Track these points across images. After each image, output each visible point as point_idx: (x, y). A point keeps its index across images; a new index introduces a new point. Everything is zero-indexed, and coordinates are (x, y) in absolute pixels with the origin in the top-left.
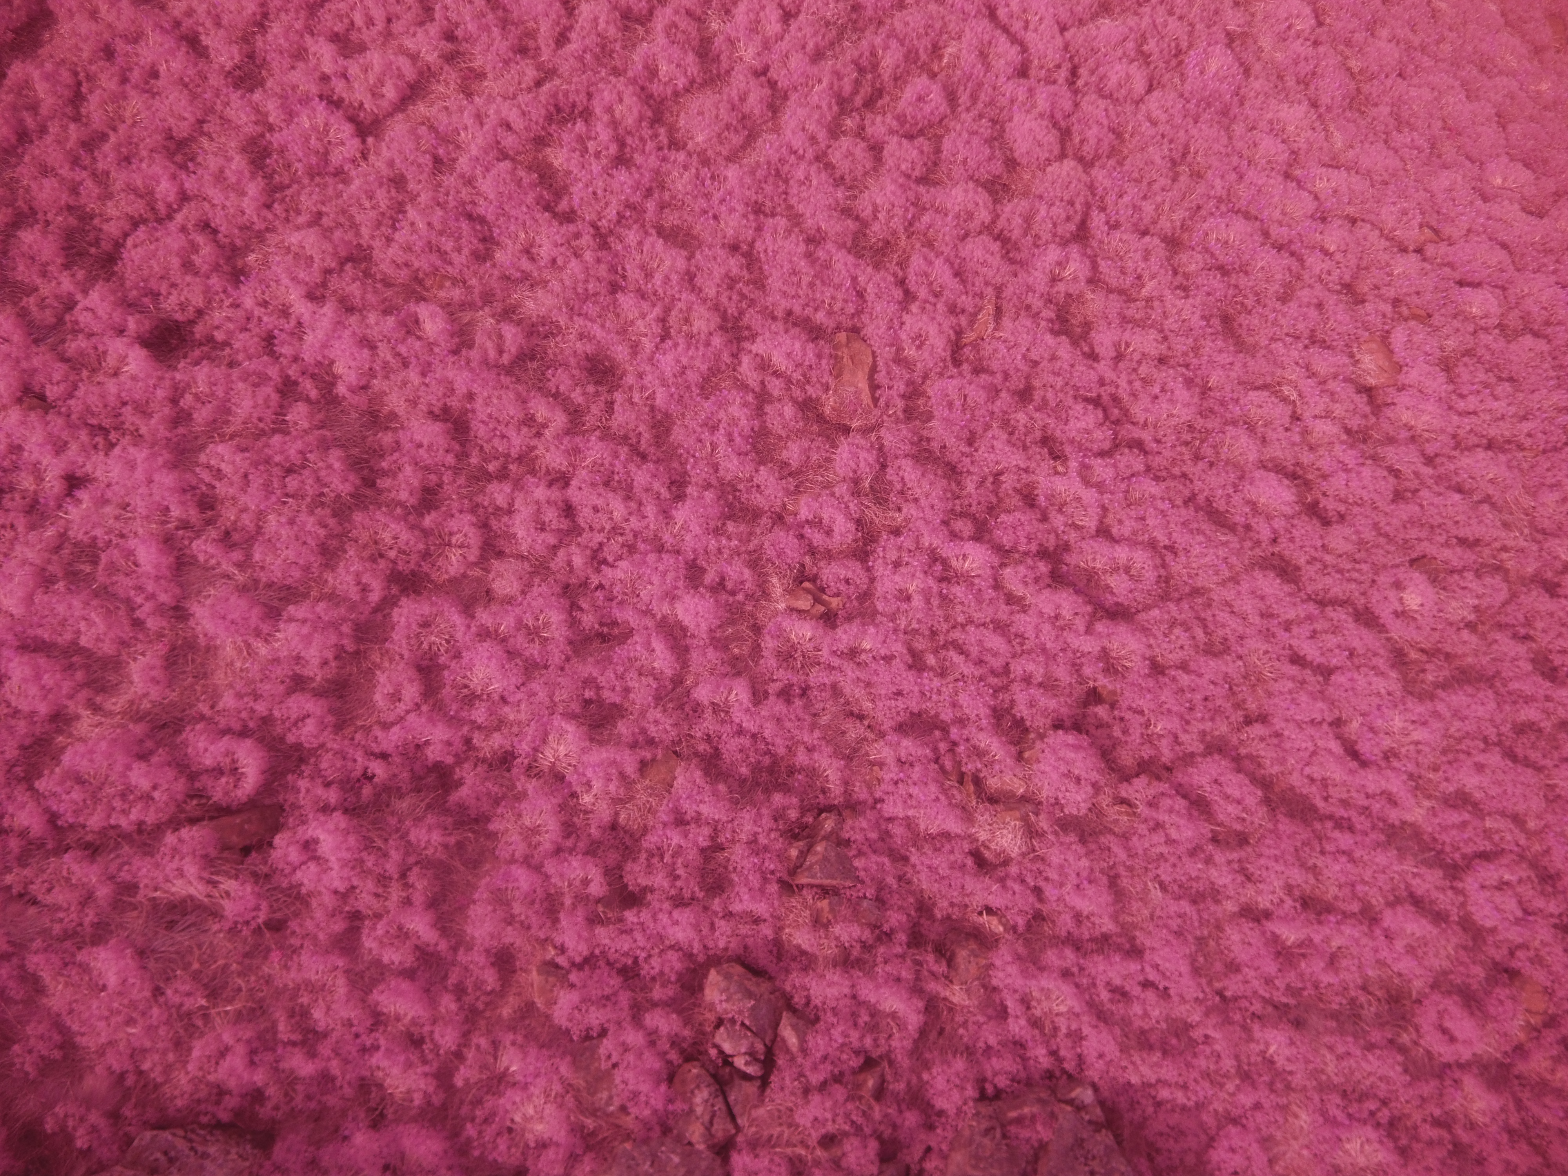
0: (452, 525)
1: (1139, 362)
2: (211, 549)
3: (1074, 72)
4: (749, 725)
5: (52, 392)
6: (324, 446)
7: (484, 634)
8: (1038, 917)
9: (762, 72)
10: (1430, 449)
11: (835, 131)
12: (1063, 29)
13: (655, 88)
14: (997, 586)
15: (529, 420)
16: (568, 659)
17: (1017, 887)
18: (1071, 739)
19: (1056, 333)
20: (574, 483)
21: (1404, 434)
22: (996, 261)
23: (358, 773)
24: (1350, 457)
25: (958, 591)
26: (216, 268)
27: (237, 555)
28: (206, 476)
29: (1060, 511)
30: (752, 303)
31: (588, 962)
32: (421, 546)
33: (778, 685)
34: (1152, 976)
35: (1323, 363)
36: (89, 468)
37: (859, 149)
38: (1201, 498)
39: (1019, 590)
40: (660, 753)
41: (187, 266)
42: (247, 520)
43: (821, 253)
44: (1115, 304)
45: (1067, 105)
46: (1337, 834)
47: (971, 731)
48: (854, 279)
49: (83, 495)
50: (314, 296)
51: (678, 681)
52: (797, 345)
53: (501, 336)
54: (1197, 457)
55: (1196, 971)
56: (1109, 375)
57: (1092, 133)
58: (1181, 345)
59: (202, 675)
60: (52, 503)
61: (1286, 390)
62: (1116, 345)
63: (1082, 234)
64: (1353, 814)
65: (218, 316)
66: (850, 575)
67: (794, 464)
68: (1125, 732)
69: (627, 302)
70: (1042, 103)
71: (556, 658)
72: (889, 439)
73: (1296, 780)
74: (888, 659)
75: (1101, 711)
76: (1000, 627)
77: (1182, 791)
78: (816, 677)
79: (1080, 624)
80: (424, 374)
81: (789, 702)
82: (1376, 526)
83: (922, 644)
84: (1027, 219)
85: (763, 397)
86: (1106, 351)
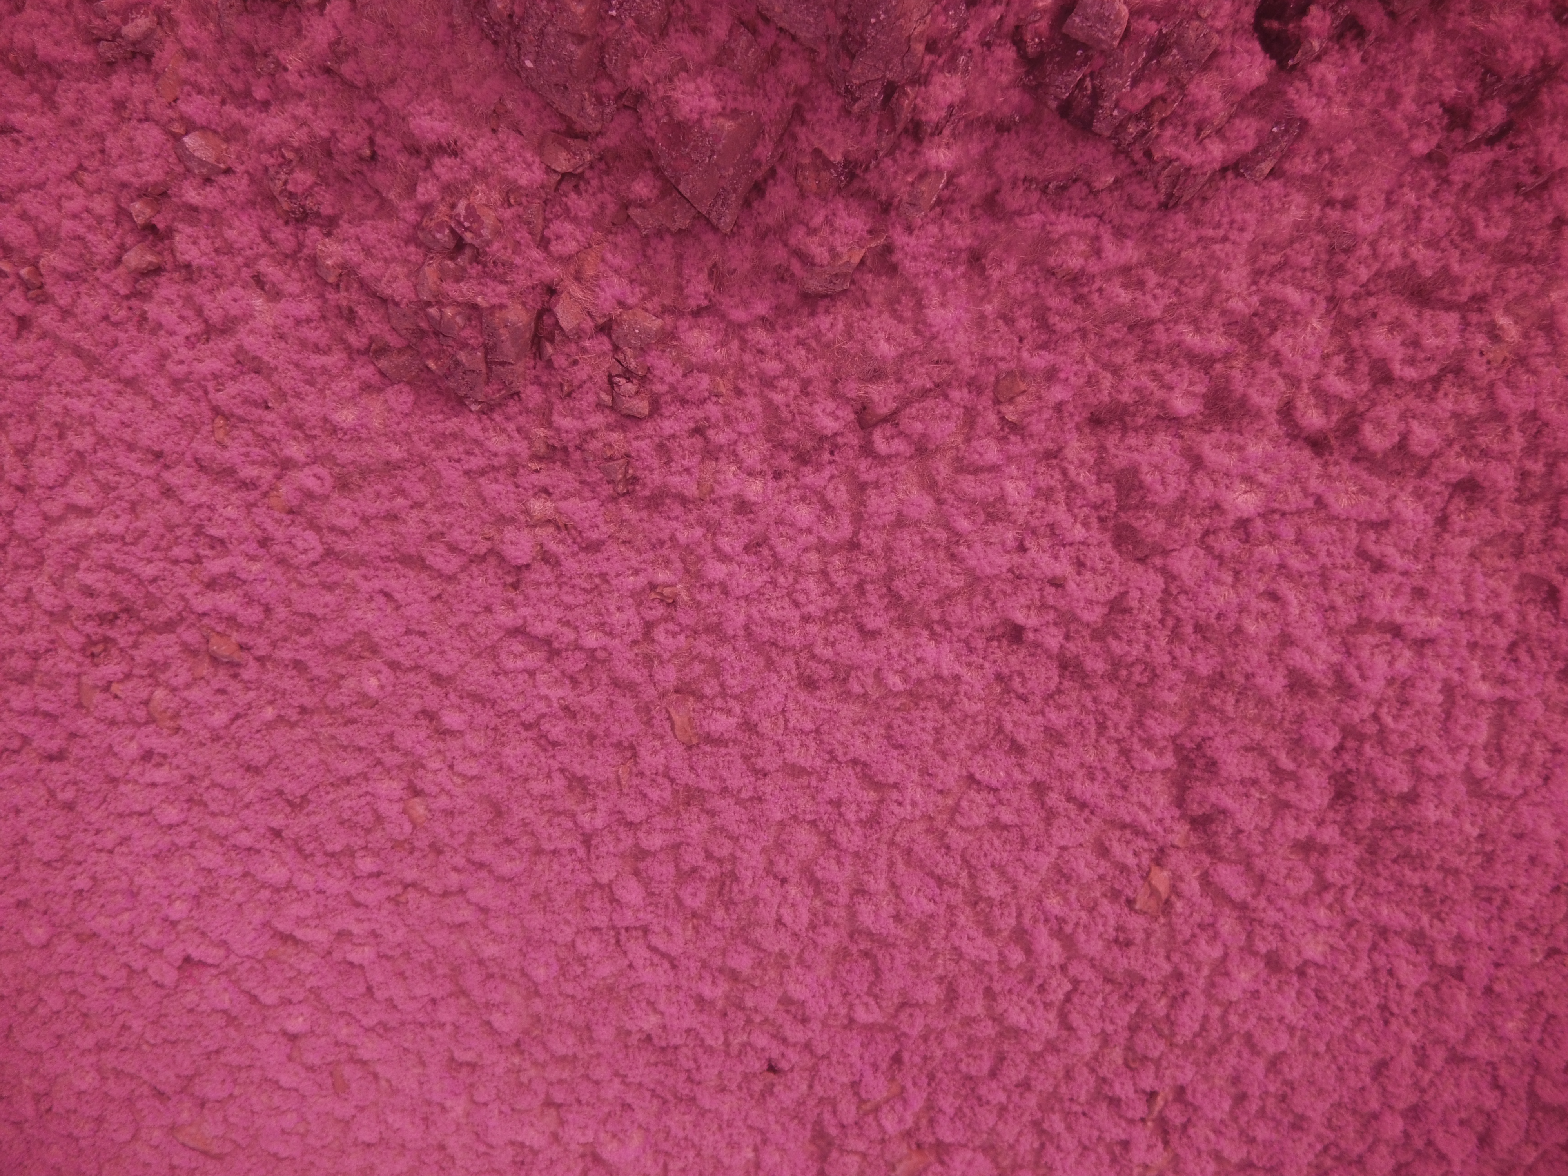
0: (845, 580)
1: (538, 774)
2: (940, 536)
3: (618, 942)
4: (674, 524)
5: (1050, 590)
6: (915, 601)
7: (809, 531)
8: (514, 475)
9: (784, 881)
10: (379, 769)
11: (733, 858)
12: (630, 966)
13: (833, 852)
14: (576, 628)
15: (833, 644)
16: (767, 530)
17: (527, 485)
18: (520, 562)
19: (585, 777)
20: (799, 619)
21: (394, 772)
22: (627, 810)
23: (835, 453)
24: (420, 750)
25: (594, 620)
26: (1010, 678)
29: (556, 679)
30: (746, 745)
31: (703, 402)
32: (854, 565)
33: (666, 546)
34: (457, 465)
35: (443, 801)
36: (1016, 557)
37: (717, 852)
38: (488, 706)
39: (565, 630)
40: (708, 498)
41: (1021, 674)
42: (931, 554)
43: (719, 784)
44: (559, 805)
45: (615, 916)
46: (388, 554)
47: (568, 551)
48: (697, 775)
49: (1011, 544)
50: (957, 678)
51: (714, 535)
52: (715, 729)
53: (862, 686)
54: (495, 729)
55: (438, 473)
56: (551, 762)
57: (597, 904)
58: (519, 791)
61: (459, 781)
62: (552, 781)
63: (587, 840)
64: (382, 566)
65: (999, 654)
66: (650, 612)
67: (696, 663)
68: (496, 573)
69: (809, 726)
70: (629, 913)
71: (773, 528)
72: (653, 691)
73: (411, 574)
74: (618, 575)
75: (510, 580)
76: (569, 607)
77: (463, 552)
78: (650, 556)
79: (530, 620)
81: (659, 540)
82: (399, 716)
83: (604, 587)
84: (618, 840)
85: (723, 694)
86: (557, 776)
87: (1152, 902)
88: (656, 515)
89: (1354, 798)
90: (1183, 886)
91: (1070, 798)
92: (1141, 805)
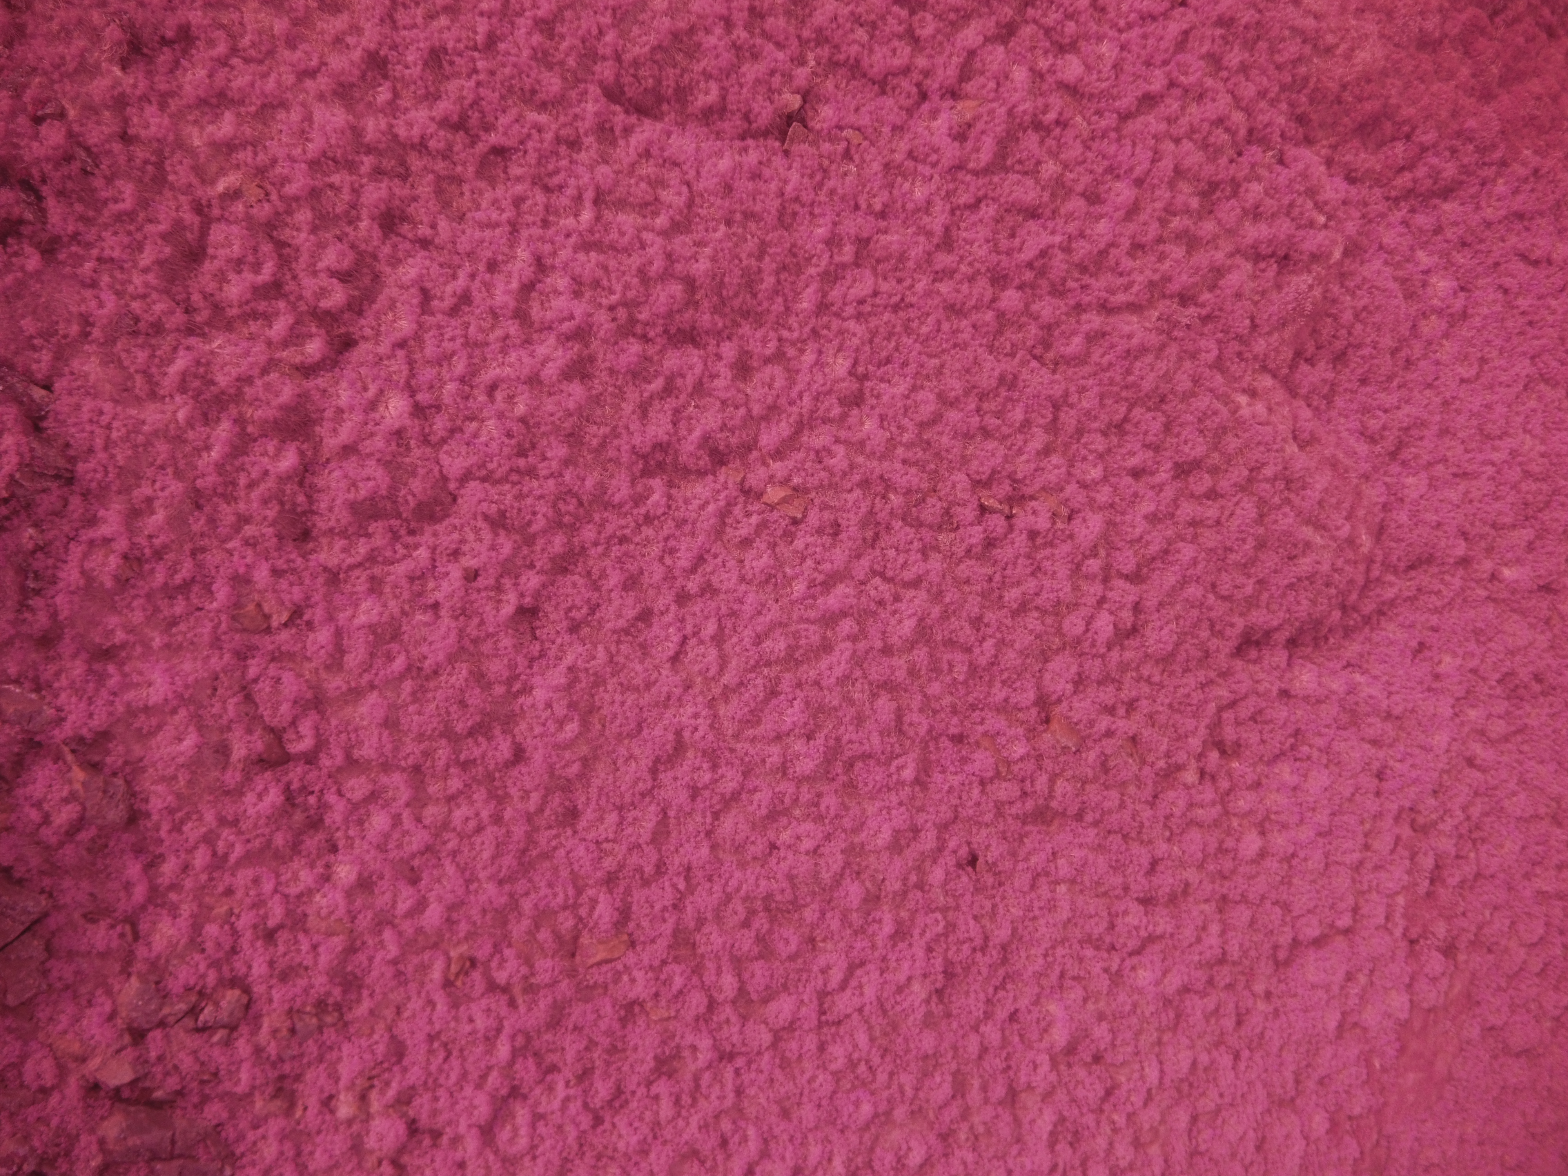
0: (455, 780)
1: (652, 1110)
3: (835, 1023)
6: (481, 711)
9: (773, 846)
11: (748, 899)
13: (744, 796)
14: (488, 1068)
16: (392, 861)
18: (403, 1131)
19: (657, 1058)
20: (496, 827)
22: (694, 1012)
23: (310, 789)
25: (482, 1048)
26: (573, 619)
27: (410, 698)
28: (448, 670)
29: (545, 1090)
30: (630, 883)
31: (235, 931)
32: (439, 771)
33: (403, 969)
36: (443, 612)
37: (742, 915)
38: (570, 1166)
40: (348, 925)
41: (568, 610)
42: (429, 695)
43: (669, 914)
45: (806, 1027)
48: (659, 936)
49: (426, 617)
50: (571, 669)
52: (610, 918)
54: (597, 1158)
56: (639, 1095)
58: (668, 1133)
59: (346, 705)
60: (422, 602)
62: (660, 1094)
63: (726, 1056)
65: (549, 629)
66: (478, 986)
70: (804, 1011)
72: (564, 985)
74: (430, 1022)
75: (427, 1141)
76: (464, 1076)
79: (474, 1120)
81: (394, 977)
83: (444, 1037)
84: (726, 1022)
85: (574, 907)
86: (654, 1090)
87: (796, 502)
88: (366, 981)
89: (693, 328)
90: (779, 475)
91: (693, 570)
92: (702, 507)
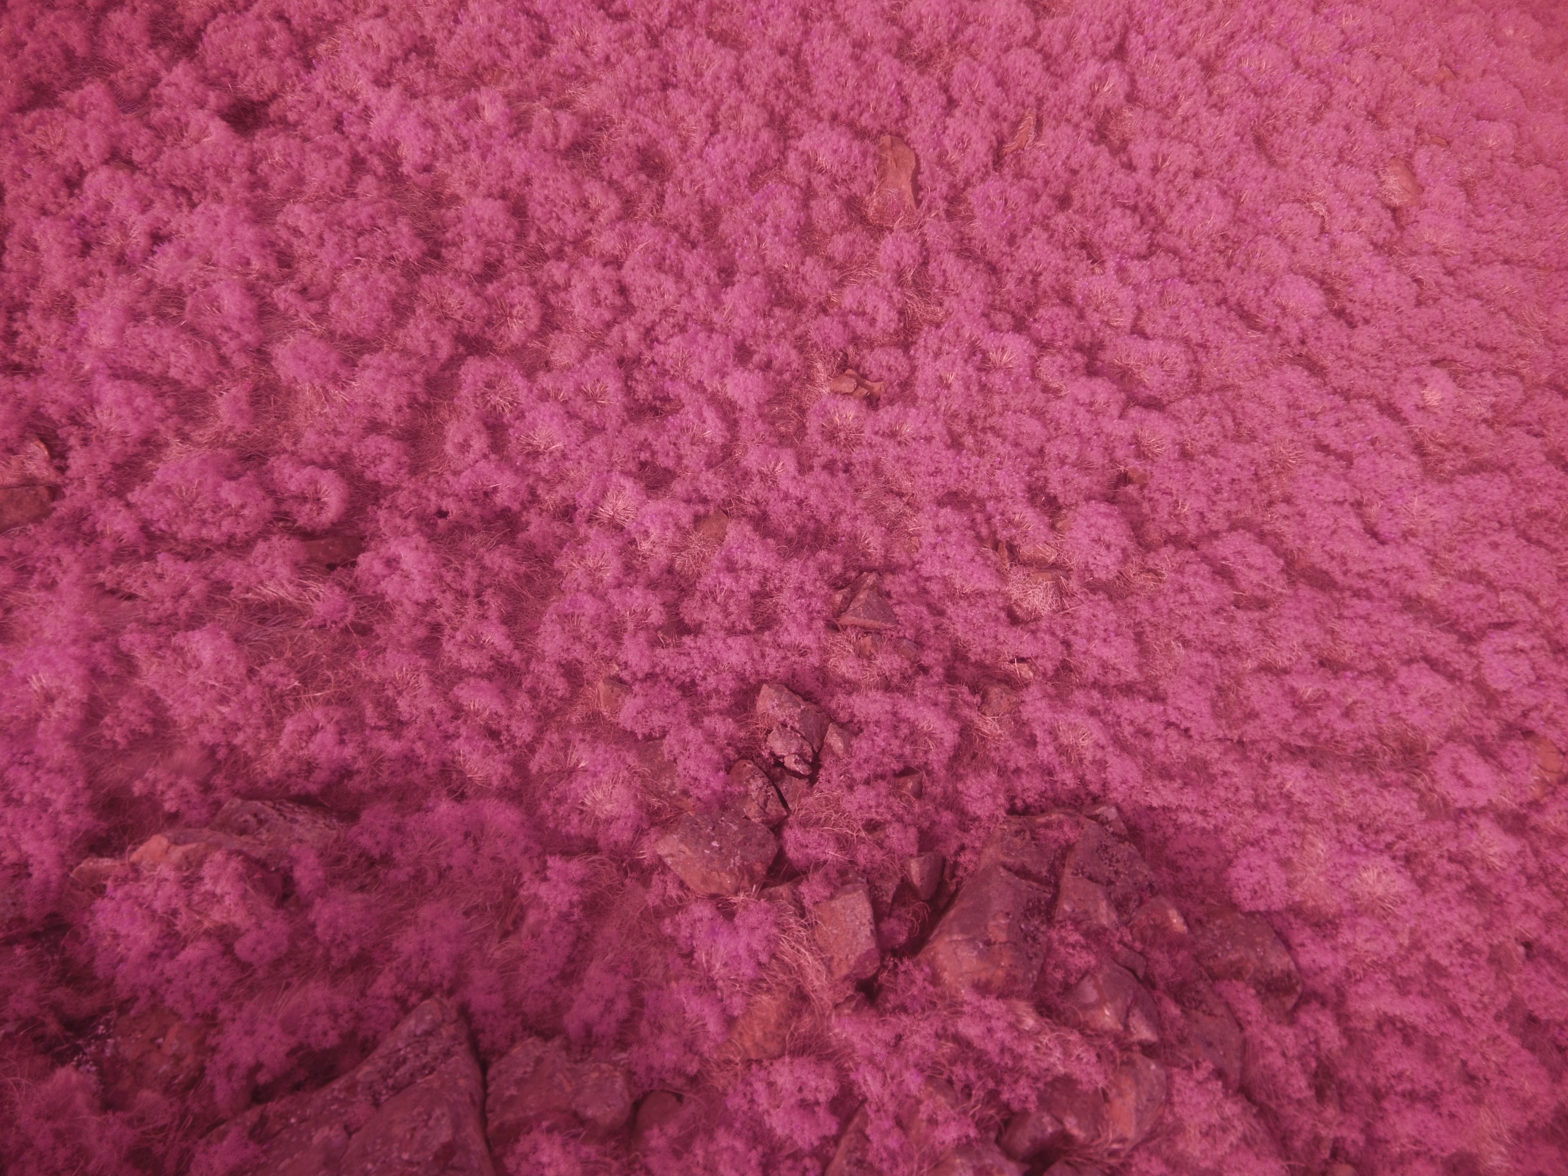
0: (514, 296)
1: (1176, 175)
2: (291, 298)
4: (795, 491)
5: (138, 155)
6: (393, 215)
7: (546, 397)
8: (1066, 666)
14: (1034, 376)
15: (583, 206)
16: (624, 423)
17: (1047, 638)
18: (1103, 507)
19: (1096, 144)
20: (628, 264)
22: (1038, 72)
23: (433, 509)
24: (1376, 265)
25: (996, 379)
27: (315, 306)
28: (284, 234)
29: (1096, 310)
30: (799, 104)
31: (651, 677)
32: (485, 311)
33: (823, 460)
34: (1173, 716)
36: (173, 225)
38: (1233, 300)
40: (712, 509)
42: (323, 276)
43: (866, 56)
44: (1153, 119)
46: (1355, 601)
47: (1006, 504)
48: (899, 84)
50: (381, 82)
51: (727, 450)
52: (843, 142)
53: (556, 125)
54: (1230, 264)
55: (1216, 715)
56: (1147, 182)
58: (1215, 159)
59: (284, 416)
60: (138, 255)
61: (1316, 205)
62: (1154, 156)
63: (1120, 53)
64: (1371, 584)
66: (892, 362)
67: (839, 258)
68: (1154, 510)
69: (677, 98)
71: (612, 423)
72: (932, 236)
73: (1316, 555)
74: (928, 439)
75: (1131, 489)
76: (1036, 413)
77: (1207, 561)
78: (859, 455)
79: (1114, 410)
80: (484, 158)
81: (833, 474)
82: (1399, 328)
83: (959, 427)
84: (1069, 37)
85: (808, 193)
86: (1143, 161)
88: (825, 518)
